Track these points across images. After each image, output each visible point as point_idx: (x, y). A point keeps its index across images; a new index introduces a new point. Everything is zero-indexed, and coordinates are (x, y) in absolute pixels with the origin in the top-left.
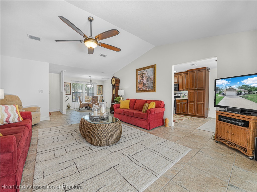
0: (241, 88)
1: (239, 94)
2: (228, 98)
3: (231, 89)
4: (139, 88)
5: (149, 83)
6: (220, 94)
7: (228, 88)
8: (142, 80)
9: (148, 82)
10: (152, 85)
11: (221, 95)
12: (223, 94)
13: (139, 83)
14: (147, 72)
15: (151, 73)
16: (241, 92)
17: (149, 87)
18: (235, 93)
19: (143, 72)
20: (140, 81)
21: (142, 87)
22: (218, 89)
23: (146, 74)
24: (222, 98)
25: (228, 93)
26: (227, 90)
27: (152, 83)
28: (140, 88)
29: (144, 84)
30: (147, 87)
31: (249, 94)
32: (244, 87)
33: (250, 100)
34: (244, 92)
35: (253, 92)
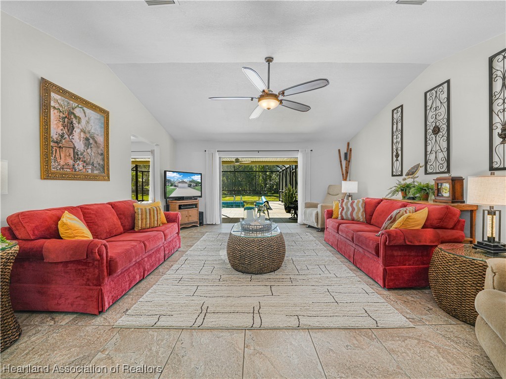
0: (190, 182)
1: (190, 186)
2: (181, 190)
3: (183, 182)
4: (56, 160)
5: (93, 154)
6: (171, 185)
7: (180, 181)
8: (66, 136)
9: (89, 150)
10: (102, 163)
11: (173, 187)
12: (175, 186)
13: (57, 142)
14: (87, 119)
15: (98, 127)
16: (191, 185)
17: (93, 164)
18: (186, 185)
19: (73, 109)
20: (62, 136)
21: (71, 162)
22: (169, 181)
23: (83, 122)
24: (174, 189)
25: (180, 185)
26: (179, 182)
27: (100, 157)
28: (62, 163)
29: (76, 153)
30: (87, 164)
31: (196, 186)
32: (193, 181)
33: (197, 190)
34: (193, 184)
35: (198, 185)
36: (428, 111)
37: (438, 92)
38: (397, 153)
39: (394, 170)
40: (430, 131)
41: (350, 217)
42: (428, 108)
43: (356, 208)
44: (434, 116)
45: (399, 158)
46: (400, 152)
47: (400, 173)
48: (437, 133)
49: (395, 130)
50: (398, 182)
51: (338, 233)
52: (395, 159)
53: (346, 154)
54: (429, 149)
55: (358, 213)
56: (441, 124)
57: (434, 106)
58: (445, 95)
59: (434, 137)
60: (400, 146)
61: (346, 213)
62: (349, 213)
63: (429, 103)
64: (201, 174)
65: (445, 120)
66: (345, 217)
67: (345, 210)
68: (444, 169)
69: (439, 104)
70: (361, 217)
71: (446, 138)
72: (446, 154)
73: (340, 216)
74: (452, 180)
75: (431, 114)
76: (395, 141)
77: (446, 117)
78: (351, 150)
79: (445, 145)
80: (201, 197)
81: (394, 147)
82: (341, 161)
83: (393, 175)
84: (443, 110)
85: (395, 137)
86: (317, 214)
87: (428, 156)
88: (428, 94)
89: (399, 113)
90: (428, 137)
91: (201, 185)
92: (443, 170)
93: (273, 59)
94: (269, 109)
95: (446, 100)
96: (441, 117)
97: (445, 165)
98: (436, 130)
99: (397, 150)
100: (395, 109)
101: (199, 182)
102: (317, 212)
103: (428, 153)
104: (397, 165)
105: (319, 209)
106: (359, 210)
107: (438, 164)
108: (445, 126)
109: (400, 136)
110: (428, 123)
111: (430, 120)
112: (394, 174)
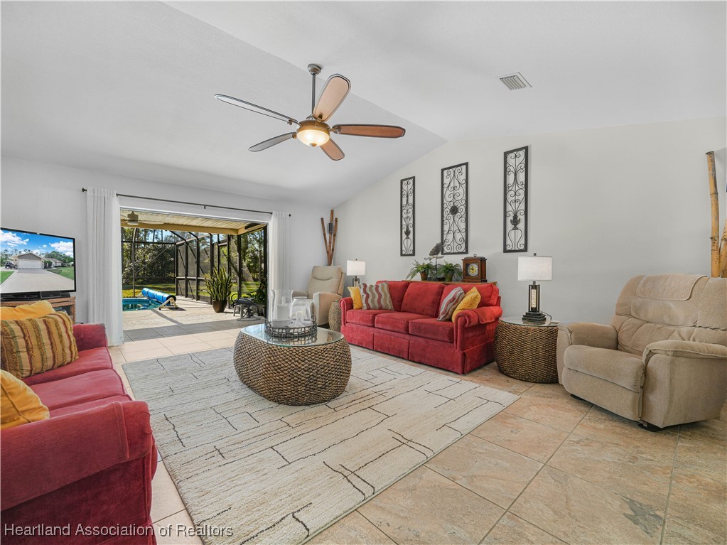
0: (49, 256)
1: (47, 266)
3: (30, 256)
16: (50, 264)
18: (39, 264)
24: (8, 274)
25: (22, 263)
26: (20, 257)
31: (63, 266)
32: (55, 255)
33: (66, 275)
34: (54, 262)
35: (65, 264)
36: (445, 190)
37: (456, 172)
38: (407, 230)
39: (404, 249)
40: (447, 210)
41: (377, 305)
42: (445, 186)
43: (383, 294)
44: (452, 195)
45: (411, 236)
46: (411, 229)
47: (411, 253)
48: (456, 213)
49: (404, 202)
50: (415, 263)
51: (374, 326)
52: (404, 236)
53: (330, 225)
54: (446, 228)
55: (385, 299)
56: (459, 205)
57: (452, 185)
58: (464, 177)
59: (452, 217)
60: (411, 221)
61: (373, 301)
62: (376, 300)
63: (446, 181)
64: (74, 239)
65: (464, 202)
66: (371, 306)
67: (371, 297)
68: (463, 249)
69: (457, 184)
70: (389, 305)
71: (464, 219)
72: (464, 235)
73: (365, 305)
74: (481, 261)
75: (448, 193)
76: (404, 216)
77: (465, 198)
78: (336, 220)
79: (463, 226)
80: (75, 291)
81: (404, 223)
82: (325, 235)
83: (402, 255)
84: (462, 191)
85: (404, 211)
86: (313, 307)
87: (445, 236)
88: (445, 172)
89: (411, 186)
90: (445, 215)
91: (74, 265)
92: (461, 251)
93: (320, 68)
94: (314, 145)
95: (464, 182)
96: (460, 198)
97: (464, 246)
98: (454, 210)
99: (407, 227)
100: (405, 180)
101: (68, 257)
102: (313, 303)
103: (445, 233)
104: (408, 244)
105: (315, 300)
106: (385, 294)
107: (456, 244)
108: (463, 208)
109: (411, 210)
110: (445, 202)
111: (447, 199)
112: (404, 253)
